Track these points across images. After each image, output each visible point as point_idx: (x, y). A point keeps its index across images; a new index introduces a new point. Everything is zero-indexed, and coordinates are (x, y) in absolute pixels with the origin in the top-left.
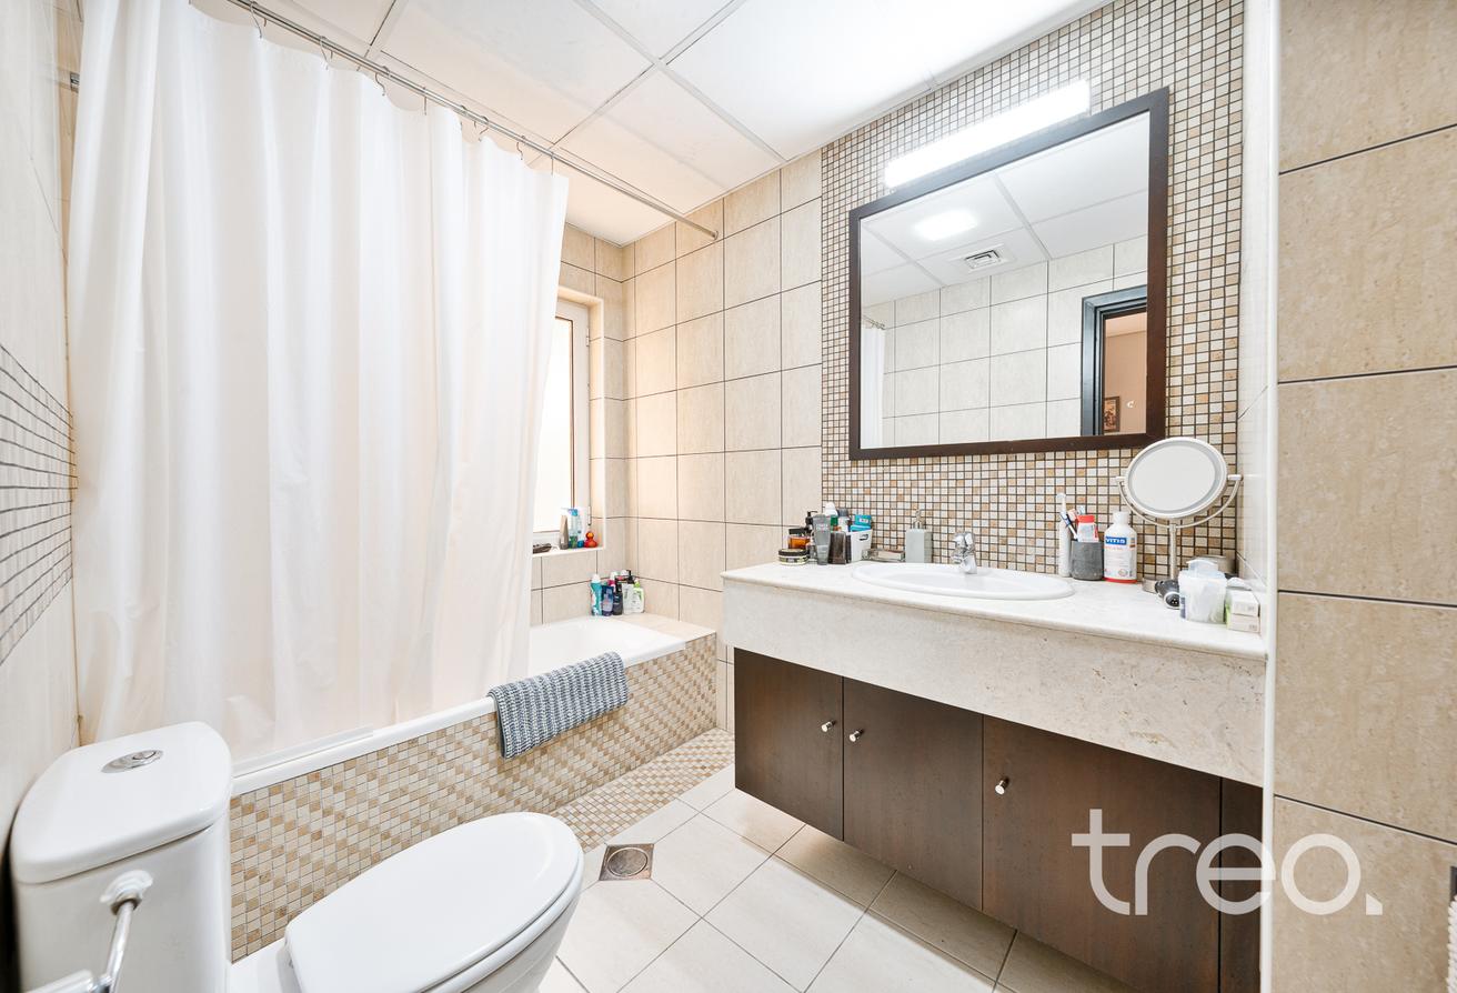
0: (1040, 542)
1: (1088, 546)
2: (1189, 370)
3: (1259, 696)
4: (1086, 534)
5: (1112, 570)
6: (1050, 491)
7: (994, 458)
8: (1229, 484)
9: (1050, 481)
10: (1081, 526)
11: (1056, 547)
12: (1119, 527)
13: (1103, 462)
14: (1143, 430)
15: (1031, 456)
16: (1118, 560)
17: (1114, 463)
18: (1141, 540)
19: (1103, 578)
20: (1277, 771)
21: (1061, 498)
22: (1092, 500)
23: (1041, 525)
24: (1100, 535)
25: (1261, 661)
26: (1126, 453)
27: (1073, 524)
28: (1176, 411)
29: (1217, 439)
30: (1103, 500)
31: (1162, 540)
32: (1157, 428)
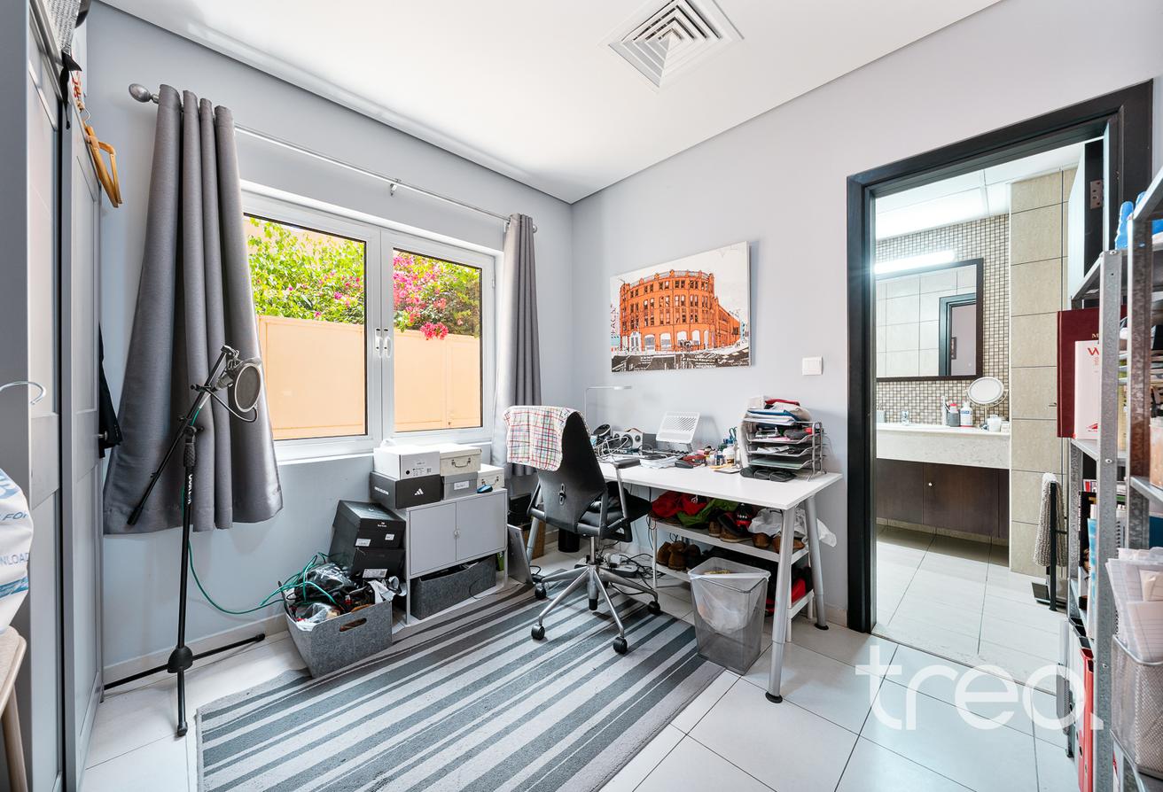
0: (934, 414)
1: (954, 415)
2: (991, 354)
3: (1008, 447)
4: (953, 410)
5: (963, 422)
6: (938, 395)
7: (914, 382)
8: (1004, 392)
9: (938, 392)
10: (951, 407)
11: (941, 415)
12: (966, 407)
13: (959, 385)
14: (975, 374)
15: (930, 382)
16: (966, 419)
17: (964, 385)
18: (974, 412)
19: (960, 426)
20: (1013, 464)
21: (943, 398)
22: (955, 398)
23: (934, 408)
24: (959, 411)
25: (1008, 437)
26: (968, 382)
27: (949, 407)
28: (987, 368)
29: (1001, 378)
30: (960, 398)
31: (982, 412)
32: (980, 372)
